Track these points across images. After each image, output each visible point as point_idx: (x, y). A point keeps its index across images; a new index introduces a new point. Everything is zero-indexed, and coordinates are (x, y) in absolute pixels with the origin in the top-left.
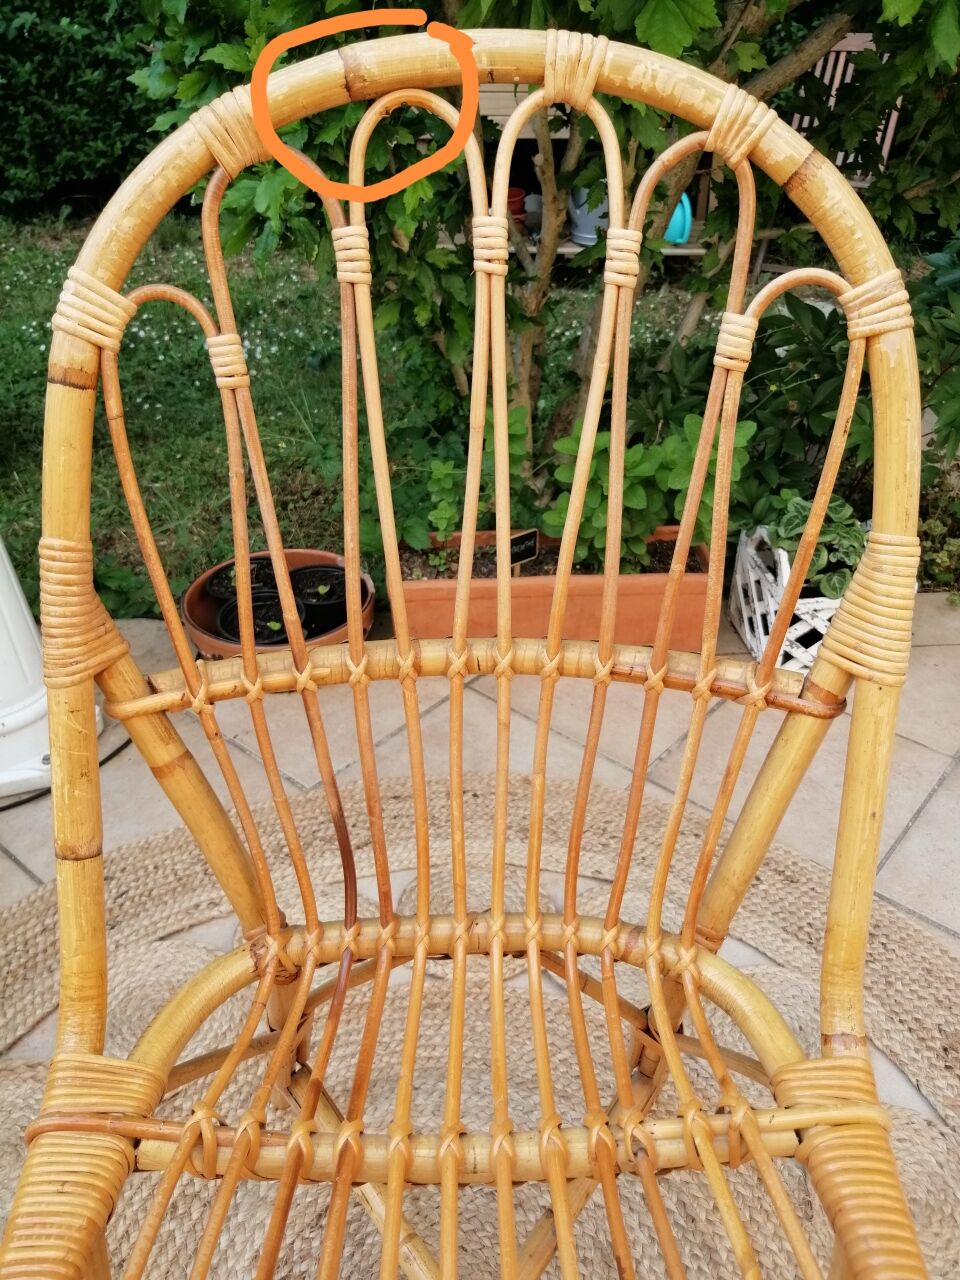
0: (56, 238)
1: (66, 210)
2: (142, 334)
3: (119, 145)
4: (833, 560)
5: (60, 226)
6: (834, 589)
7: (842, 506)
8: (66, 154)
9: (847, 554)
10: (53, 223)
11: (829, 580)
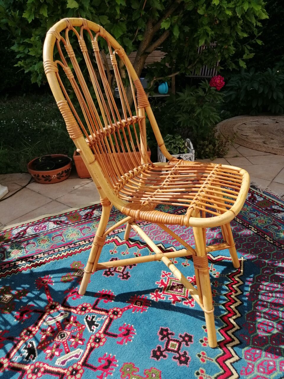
0: (5, 102)
1: (7, 95)
2: (26, 122)
3: (21, 77)
4: (175, 146)
5: (6, 99)
6: (175, 152)
7: (179, 136)
8: (7, 80)
9: (178, 145)
10: (4, 98)
11: (174, 150)
